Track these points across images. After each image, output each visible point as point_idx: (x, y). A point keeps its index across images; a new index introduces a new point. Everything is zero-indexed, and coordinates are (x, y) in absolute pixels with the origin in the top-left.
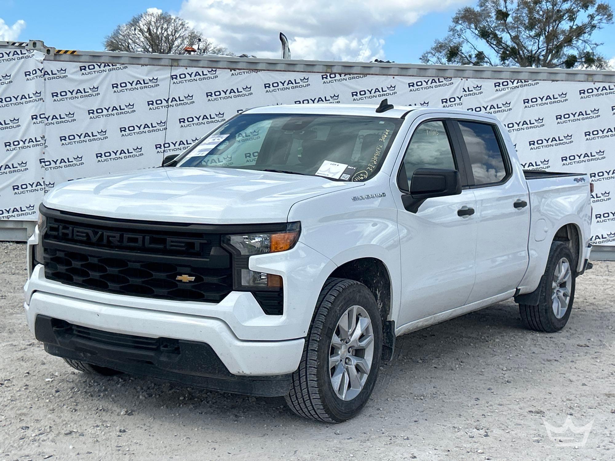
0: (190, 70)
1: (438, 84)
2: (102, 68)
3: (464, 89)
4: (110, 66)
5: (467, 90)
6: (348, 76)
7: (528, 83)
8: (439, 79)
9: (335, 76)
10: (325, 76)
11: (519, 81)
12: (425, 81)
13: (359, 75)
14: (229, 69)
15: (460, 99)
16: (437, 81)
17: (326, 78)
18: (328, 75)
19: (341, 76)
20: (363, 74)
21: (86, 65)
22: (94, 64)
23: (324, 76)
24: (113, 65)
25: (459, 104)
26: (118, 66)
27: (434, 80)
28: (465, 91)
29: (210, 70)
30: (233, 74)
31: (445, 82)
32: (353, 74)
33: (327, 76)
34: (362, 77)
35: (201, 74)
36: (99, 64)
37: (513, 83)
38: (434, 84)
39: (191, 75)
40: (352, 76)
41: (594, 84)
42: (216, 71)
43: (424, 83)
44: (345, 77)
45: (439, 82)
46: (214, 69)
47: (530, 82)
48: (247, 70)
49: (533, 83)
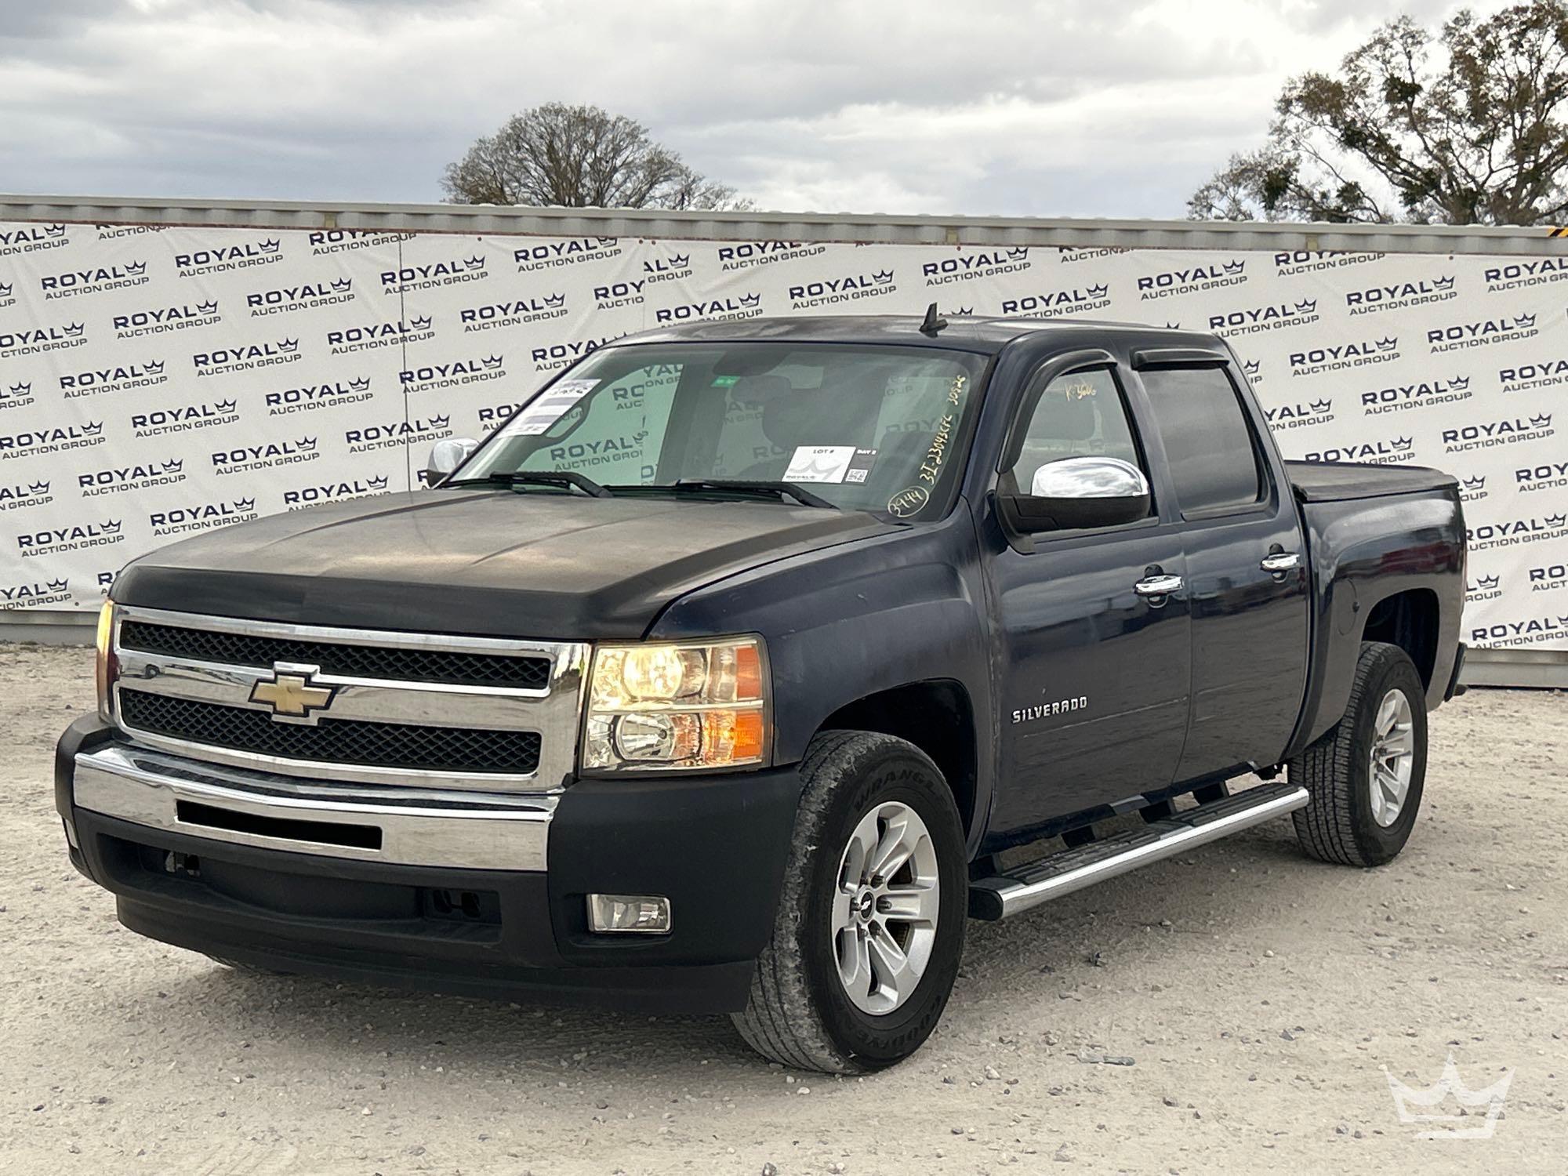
1: (585, 252)
3: (646, 264)
5: (654, 267)
6: (370, 237)
7: (800, 249)
8: (587, 241)
9: (342, 238)
10: (319, 237)
11: (778, 245)
12: (553, 246)
13: (398, 234)
14: (93, 223)
15: (638, 288)
16: (583, 246)
17: (320, 241)
18: (325, 233)
19: (354, 237)
20: (406, 231)
23: (315, 238)
25: (635, 301)
27: (575, 243)
28: (650, 269)
29: (50, 226)
30: (102, 236)
31: (601, 248)
32: (382, 231)
33: (322, 237)
35: (30, 236)
37: (763, 249)
38: (575, 253)
40: (380, 236)
41: (959, 249)
42: (63, 228)
43: (552, 252)
44: (364, 240)
45: (588, 248)
46: (59, 225)
47: (805, 246)
48: (137, 224)
49: (812, 248)
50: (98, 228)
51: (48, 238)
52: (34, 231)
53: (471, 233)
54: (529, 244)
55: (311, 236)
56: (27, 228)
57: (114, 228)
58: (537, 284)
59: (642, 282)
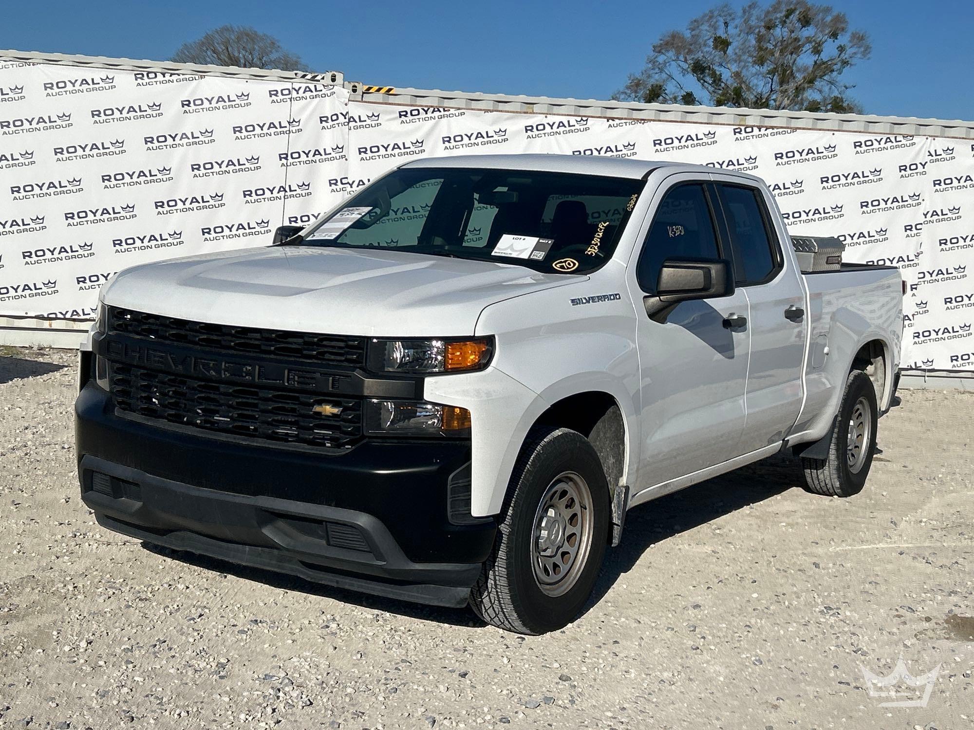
0: (551, 119)
1: (895, 144)
2: (430, 114)
3: (929, 152)
4: (440, 111)
5: (933, 153)
6: (770, 131)
8: (896, 137)
9: (752, 131)
10: (739, 130)
12: (876, 140)
13: (786, 130)
14: (605, 118)
15: (924, 166)
16: (894, 140)
17: (740, 133)
18: (743, 128)
19: (760, 131)
20: (791, 128)
21: (408, 109)
22: (420, 108)
23: (736, 131)
24: (444, 110)
25: (921, 173)
26: (452, 111)
27: (889, 138)
28: (931, 155)
29: (579, 119)
30: (610, 126)
31: (904, 142)
32: (778, 128)
33: (741, 131)
34: (789, 131)
35: (566, 124)
36: (426, 109)
38: (889, 144)
39: (552, 127)
40: (775, 130)
42: (587, 120)
43: (875, 143)
44: (766, 133)
45: (896, 142)
46: (584, 119)
48: (631, 119)
50: (608, 121)
51: (577, 127)
52: (569, 122)
53: (828, 130)
54: (862, 138)
55: (734, 129)
56: (565, 120)
57: (617, 121)
58: (866, 162)
59: (926, 162)
